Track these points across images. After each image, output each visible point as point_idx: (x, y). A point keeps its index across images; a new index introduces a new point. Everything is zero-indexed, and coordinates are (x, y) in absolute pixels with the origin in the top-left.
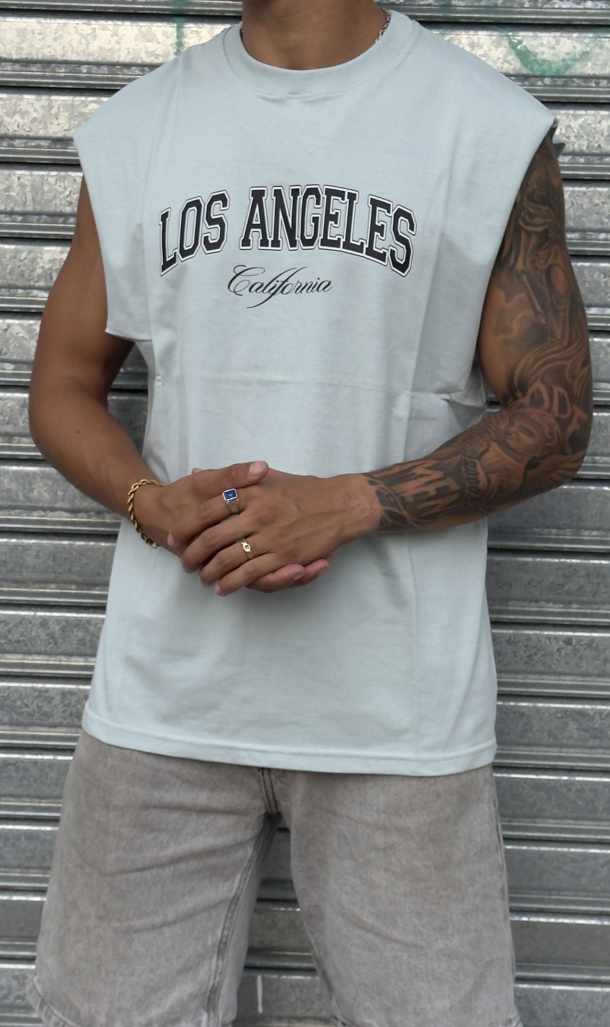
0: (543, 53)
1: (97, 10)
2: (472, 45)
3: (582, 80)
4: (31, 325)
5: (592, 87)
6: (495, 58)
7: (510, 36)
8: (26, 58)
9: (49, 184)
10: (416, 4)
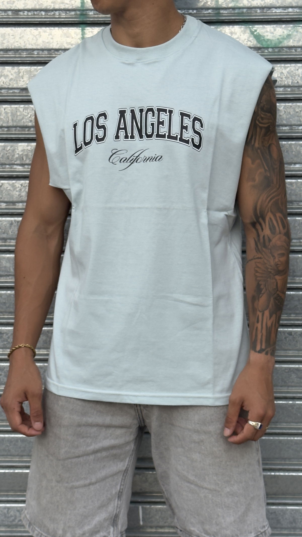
0: (267, 36)
1: (41, 22)
2: (232, 33)
3: (288, 49)
4: (14, 183)
5: (293, 52)
6: (243, 39)
7: (250, 28)
8: (6, 48)
9: (20, 111)
10: (202, 13)
